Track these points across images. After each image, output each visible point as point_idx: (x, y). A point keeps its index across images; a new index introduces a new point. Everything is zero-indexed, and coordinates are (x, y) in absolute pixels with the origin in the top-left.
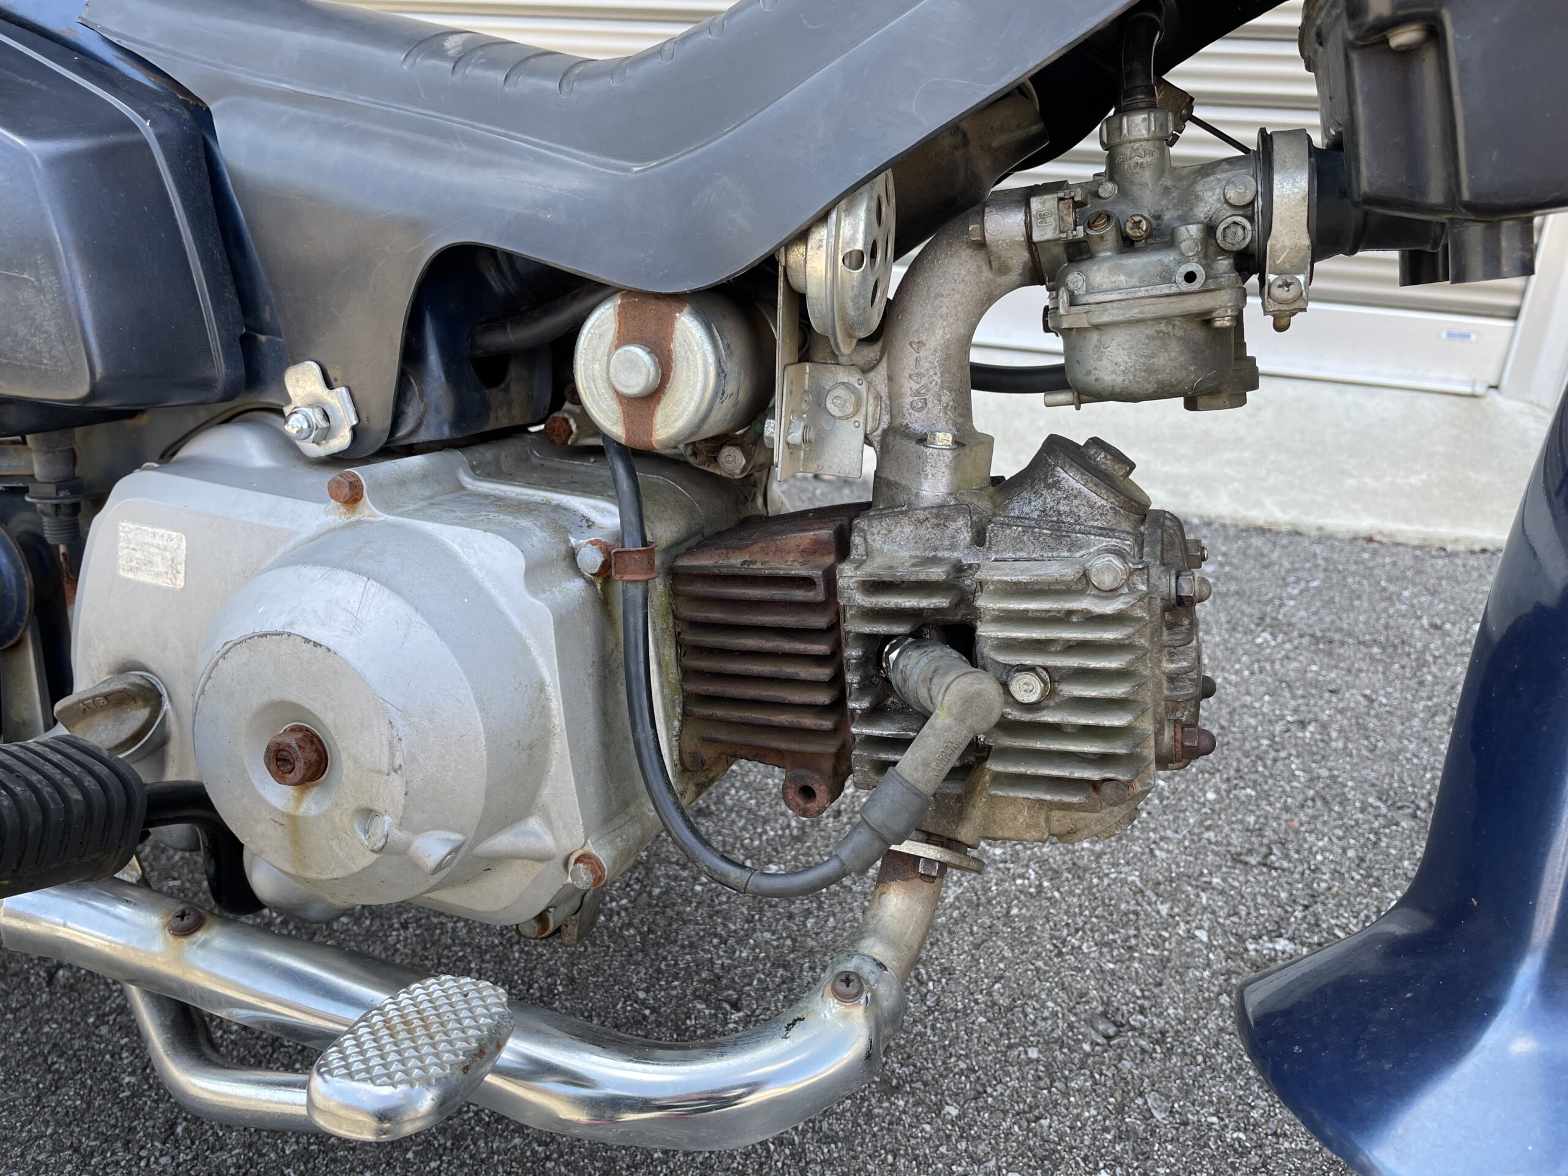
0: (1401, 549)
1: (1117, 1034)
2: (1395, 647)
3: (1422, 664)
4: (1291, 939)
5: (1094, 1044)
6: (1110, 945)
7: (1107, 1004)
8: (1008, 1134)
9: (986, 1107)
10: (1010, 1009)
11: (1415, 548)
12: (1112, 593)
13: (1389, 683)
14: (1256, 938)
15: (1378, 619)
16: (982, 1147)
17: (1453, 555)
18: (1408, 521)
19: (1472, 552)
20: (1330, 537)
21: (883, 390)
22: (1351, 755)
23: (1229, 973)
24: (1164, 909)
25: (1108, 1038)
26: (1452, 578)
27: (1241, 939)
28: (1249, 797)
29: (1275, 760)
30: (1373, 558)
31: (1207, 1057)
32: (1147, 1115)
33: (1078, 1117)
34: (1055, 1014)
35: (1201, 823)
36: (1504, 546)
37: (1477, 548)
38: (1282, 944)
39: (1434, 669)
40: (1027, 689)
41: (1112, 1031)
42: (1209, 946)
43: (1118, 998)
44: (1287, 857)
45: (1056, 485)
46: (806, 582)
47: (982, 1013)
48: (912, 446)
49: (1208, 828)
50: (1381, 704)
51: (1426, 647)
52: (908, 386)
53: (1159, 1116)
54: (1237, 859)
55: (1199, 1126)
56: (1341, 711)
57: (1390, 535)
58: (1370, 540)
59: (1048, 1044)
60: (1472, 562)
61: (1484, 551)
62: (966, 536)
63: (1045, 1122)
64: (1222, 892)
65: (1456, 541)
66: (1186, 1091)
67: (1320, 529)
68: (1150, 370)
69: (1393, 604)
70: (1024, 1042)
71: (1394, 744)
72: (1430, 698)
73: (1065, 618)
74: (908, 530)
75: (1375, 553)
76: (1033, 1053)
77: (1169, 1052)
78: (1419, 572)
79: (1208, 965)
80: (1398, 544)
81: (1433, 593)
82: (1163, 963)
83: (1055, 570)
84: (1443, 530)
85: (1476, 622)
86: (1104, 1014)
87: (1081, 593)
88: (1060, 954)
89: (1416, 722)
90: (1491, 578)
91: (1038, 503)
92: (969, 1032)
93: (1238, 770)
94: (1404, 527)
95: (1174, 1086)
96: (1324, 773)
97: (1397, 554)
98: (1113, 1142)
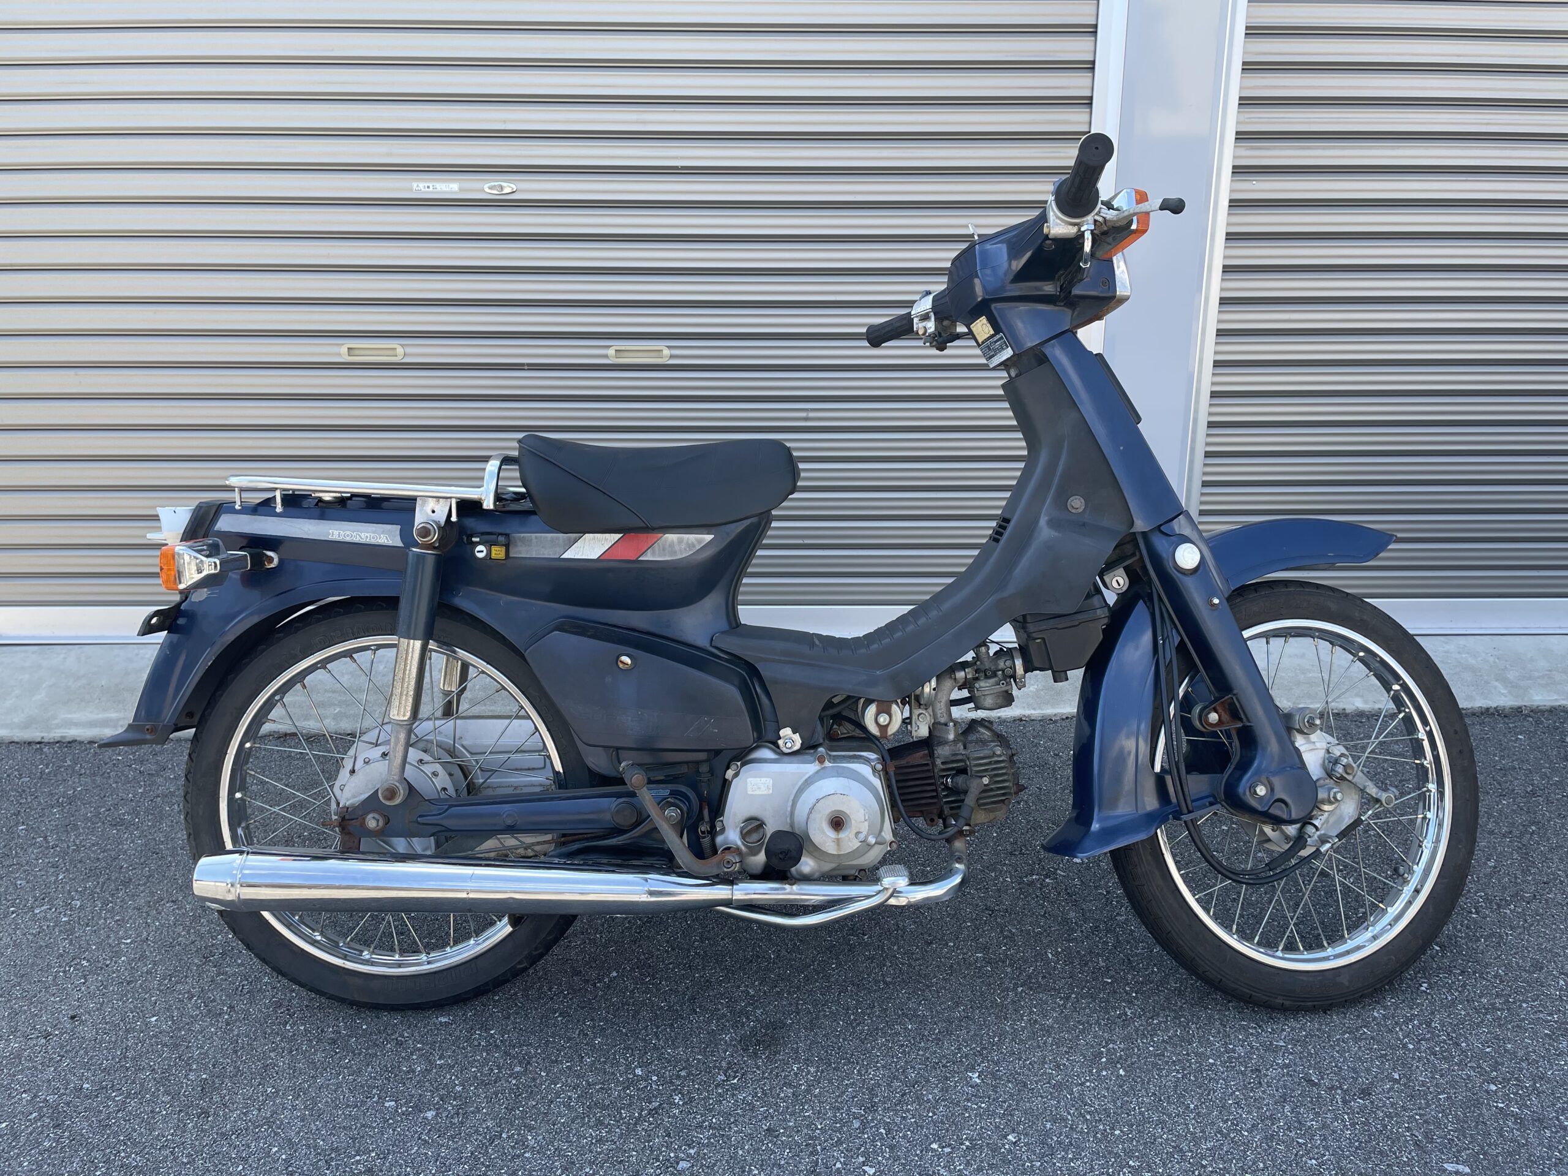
0: (1035, 722)
1: (993, 913)
2: (1043, 766)
3: (1055, 771)
4: (1037, 875)
5: (986, 917)
6: (980, 889)
7: (986, 905)
8: (971, 946)
9: (961, 941)
10: (956, 914)
11: (1040, 721)
12: (1000, 756)
13: (1045, 781)
14: (1026, 877)
15: (1034, 756)
16: (965, 950)
17: (1055, 722)
18: (1034, 709)
19: (1063, 719)
20: (1004, 721)
21: (932, 714)
22: (1038, 811)
23: (1020, 889)
24: (993, 874)
25: (990, 915)
26: (1057, 733)
27: (1021, 878)
28: (1008, 832)
29: (1013, 818)
30: (1024, 728)
31: (1022, 912)
32: (1010, 931)
33: (990, 936)
34: (971, 912)
35: (995, 844)
36: (1075, 714)
37: (1064, 717)
38: (1034, 877)
39: (1060, 773)
40: (986, 781)
41: (990, 913)
42: (1012, 883)
43: (989, 904)
44: (1028, 850)
45: (979, 732)
46: (927, 765)
47: (948, 917)
48: (944, 727)
49: (998, 846)
50: (1044, 790)
51: (1055, 764)
52: (939, 712)
53: (1014, 931)
54: (1011, 853)
55: (1026, 930)
56: (1030, 795)
57: (1029, 716)
58: (1021, 720)
59: (972, 921)
60: (1064, 724)
61: (1067, 718)
62: (962, 747)
63: (981, 940)
64: (1010, 865)
65: (1055, 715)
66: (1019, 923)
67: (999, 718)
68: (996, 704)
69: (1038, 748)
70: (964, 922)
71: (1053, 804)
72: (1061, 784)
73: (990, 763)
74: (948, 747)
75: (1024, 726)
76: (969, 924)
77: (1010, 914)
78: (1044, 732)
79: (1013, 888)
80: (1033, 720)
81: (1052, 740)
82: (999, 890)
83: (987, 752)
84: (1049, 711)
85: (1071, 750)
86: (986, 909)
87: (993, 757)
88: (964, 895)
89: (1058, 794)
90: (1073, 730)
91: (975, 737)
92: (946, 923)
93: (1001, 824)
94: (1033, 712)
95: (1016, 922)
96: (1031, 819)
97: (1033, 725)
98: (1003, 940)
